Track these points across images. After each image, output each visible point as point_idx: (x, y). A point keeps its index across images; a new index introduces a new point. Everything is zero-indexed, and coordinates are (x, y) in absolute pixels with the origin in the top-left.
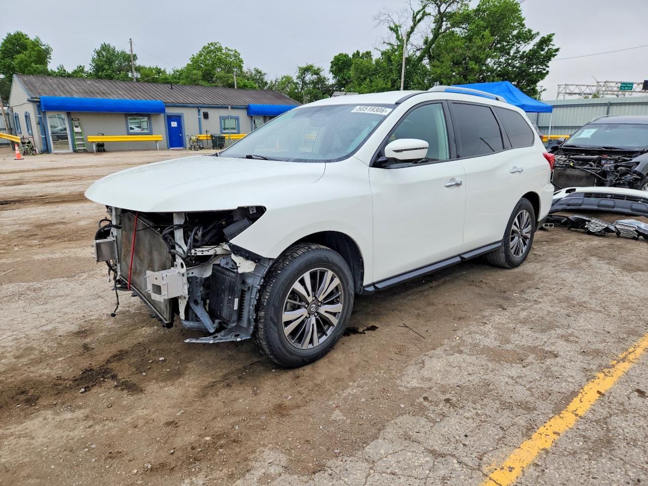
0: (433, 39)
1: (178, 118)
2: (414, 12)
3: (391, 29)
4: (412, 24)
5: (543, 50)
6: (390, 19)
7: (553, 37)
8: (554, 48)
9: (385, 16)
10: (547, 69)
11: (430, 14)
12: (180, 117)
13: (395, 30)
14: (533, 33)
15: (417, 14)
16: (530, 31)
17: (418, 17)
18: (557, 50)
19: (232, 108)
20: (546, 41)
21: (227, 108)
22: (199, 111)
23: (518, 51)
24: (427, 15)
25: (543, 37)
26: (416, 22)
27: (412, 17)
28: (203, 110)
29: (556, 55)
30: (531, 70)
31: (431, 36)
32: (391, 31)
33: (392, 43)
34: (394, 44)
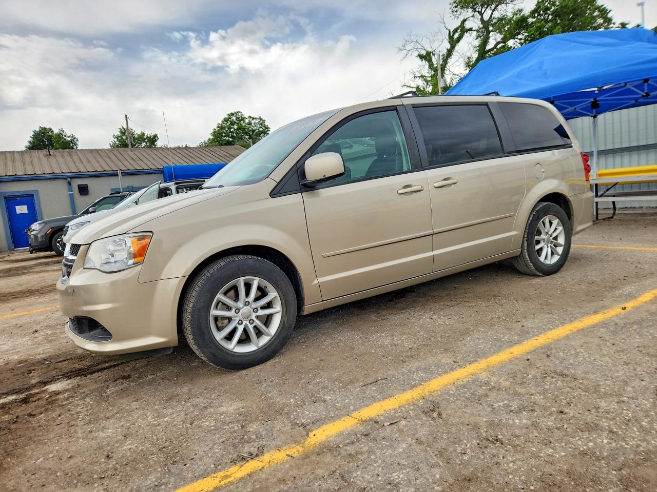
0: (478, 58)
1: (29, 199)
2: (450, 32)
3: (421, 57)
4: (449, 46)
6: (420, 47)
9: (412, 44)
11: (471, 29)
12: (32, 196)
13: (427, 57)
15: (454, 34)
17: (456, 36)
19: (124, 174)
21: (117, 175)
22: (69, 183)
24: (467, 31)
26: (453, 42)
27: (447, 37)
28: (76, 183)
31: (475, 56)
32: (422, 60)
33: (424, 75)
34: (427, 75)
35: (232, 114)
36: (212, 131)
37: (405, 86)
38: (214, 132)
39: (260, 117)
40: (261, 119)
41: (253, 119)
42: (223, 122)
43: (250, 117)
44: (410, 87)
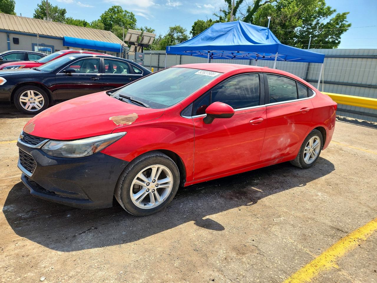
0: (254, 9)
5: (338, 24)
7: (347, 16)
8: (347, 24)
10: (339, 40)
14: (331, 10)
16: (329, 8)
18: (349, 25)
20: (341, 18)
22: (8, 36)
23: (318, 23)
25: (339, 14)
28: (12, 36)
29: (348, 29)
30: (327, 40)
31: (253, 7)
32: (226, 2)
33: (225, 11)
34: (227, 11)
35: (115, 7)
36: (101, 15)
37: (215, 14)
38: (102, 16)
39: (132, 12)
40: (132, 14)
41: (128, 13)
42: (109, 10)
43: (126, 11)
44: (217, 16)
